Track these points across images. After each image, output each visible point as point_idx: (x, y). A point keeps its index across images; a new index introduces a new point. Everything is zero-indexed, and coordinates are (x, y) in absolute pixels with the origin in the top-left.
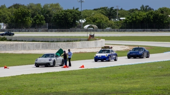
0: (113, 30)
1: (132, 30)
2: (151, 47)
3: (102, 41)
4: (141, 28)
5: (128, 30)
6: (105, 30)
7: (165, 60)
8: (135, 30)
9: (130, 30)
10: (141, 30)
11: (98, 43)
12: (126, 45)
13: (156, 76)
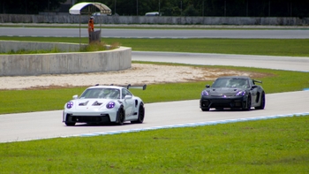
0: (166, 18)
1: (224, 19)
2: (269, 73)
3: (121, 53)
4: (251, 15)
5: (209, 19)
6: (142, 18)
7: (298, 114)
8: (231, 19)
9: (217, 19)
10: (249, 19)
11: (110, 59)
12: (195, 66)
13: (260, 163)
